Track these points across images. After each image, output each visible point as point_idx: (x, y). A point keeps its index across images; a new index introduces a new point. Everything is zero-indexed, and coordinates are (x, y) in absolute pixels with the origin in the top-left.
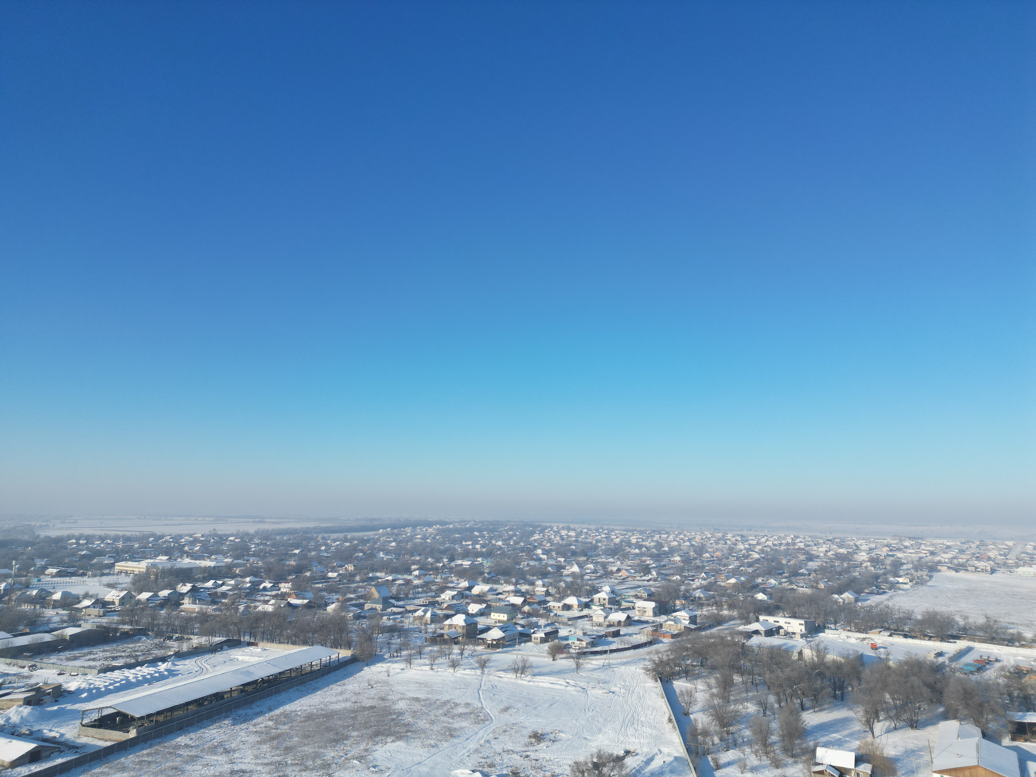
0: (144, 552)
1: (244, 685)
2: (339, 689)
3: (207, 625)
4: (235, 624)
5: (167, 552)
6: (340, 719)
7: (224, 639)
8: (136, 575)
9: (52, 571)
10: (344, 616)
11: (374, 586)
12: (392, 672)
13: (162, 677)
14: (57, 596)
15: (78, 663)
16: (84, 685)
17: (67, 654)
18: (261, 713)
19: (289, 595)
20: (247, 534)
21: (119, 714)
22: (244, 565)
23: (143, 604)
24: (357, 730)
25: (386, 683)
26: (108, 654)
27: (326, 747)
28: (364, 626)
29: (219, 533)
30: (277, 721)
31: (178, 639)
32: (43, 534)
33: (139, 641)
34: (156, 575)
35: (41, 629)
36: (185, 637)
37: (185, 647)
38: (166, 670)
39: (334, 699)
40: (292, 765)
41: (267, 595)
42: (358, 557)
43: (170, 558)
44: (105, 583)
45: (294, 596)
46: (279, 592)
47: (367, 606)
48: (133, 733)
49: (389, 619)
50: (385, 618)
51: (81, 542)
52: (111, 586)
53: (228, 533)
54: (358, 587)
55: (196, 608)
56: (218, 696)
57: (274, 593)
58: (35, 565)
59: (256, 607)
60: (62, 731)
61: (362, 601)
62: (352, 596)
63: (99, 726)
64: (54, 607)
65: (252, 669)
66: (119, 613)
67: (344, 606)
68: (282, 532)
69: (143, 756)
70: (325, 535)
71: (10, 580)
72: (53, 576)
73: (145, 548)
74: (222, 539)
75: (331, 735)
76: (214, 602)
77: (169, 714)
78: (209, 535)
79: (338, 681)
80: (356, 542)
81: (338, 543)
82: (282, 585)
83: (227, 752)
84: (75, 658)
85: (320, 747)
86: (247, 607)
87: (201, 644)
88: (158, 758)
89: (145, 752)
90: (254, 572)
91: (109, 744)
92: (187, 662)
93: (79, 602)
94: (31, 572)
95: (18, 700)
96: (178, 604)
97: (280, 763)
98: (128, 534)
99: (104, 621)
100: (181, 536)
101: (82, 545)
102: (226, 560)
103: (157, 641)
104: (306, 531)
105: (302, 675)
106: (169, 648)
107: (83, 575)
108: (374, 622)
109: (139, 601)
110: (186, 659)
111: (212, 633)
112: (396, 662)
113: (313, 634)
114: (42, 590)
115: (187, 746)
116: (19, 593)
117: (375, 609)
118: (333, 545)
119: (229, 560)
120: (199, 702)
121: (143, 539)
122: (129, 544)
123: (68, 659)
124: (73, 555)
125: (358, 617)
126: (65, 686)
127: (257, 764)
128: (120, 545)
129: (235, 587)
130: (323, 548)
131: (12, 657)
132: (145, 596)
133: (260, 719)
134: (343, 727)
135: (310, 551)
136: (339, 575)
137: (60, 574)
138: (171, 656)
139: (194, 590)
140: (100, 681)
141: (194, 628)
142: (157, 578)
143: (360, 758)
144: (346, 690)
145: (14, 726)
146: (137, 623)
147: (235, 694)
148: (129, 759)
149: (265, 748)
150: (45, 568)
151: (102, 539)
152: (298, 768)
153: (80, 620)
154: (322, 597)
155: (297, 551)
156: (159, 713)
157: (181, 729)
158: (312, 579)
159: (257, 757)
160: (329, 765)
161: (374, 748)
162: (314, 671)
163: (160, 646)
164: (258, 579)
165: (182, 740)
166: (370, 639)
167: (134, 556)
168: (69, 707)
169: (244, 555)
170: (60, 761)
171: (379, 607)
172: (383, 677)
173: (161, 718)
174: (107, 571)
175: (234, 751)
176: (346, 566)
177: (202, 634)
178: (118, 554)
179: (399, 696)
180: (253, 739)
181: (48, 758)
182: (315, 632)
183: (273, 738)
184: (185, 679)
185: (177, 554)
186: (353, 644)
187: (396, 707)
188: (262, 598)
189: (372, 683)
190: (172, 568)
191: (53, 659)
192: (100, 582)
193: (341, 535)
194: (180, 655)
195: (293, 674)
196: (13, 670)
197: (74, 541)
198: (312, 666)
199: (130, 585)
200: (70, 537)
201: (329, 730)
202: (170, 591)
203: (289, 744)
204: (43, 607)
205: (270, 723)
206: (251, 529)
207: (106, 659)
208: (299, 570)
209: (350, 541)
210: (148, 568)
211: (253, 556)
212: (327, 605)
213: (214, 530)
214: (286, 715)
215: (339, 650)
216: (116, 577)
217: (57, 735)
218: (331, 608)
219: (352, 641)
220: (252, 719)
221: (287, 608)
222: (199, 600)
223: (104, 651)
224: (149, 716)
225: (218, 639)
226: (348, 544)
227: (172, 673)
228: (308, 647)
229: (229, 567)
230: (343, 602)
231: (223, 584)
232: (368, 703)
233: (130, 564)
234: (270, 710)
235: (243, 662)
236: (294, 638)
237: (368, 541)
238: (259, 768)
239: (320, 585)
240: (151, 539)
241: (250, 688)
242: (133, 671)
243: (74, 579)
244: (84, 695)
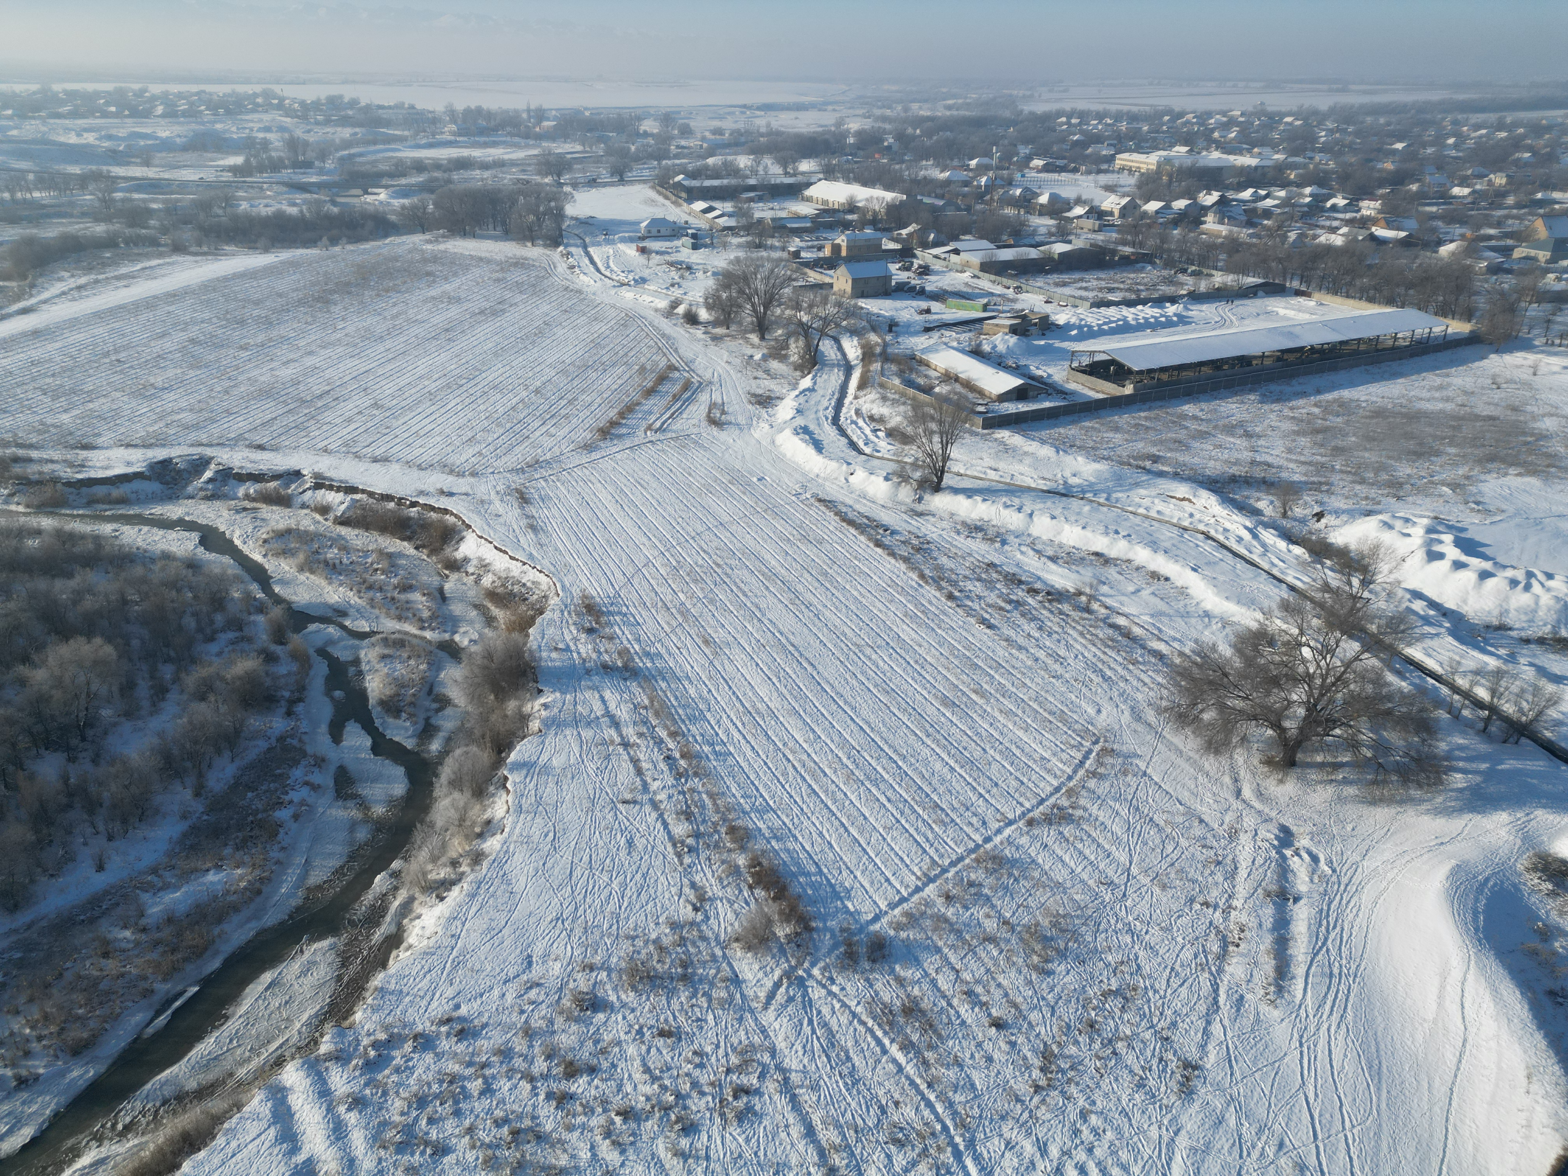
0: (1155, 139)
1: (1283, 351)
2: (1438, 381)
3: (1237, 257)
4: (1280, 261)
5: (1188, 140)
6: (1431, 425)
7: (1260, 281)
8: (1142, 174)
9: (1038, 163)
10: (1470, 266)
11: (1542, 216)
12: (1543, 369)
13: (1169, 324)
14: (1044, 199)
15: (1067, 291)
16: (1073, 320)
17: (1055, 277)
18: (1304, 394)
19: (1374, 221)
20: (1315, 112)
21: (1113, 362)
22: (1305, 166)
23: (1150, 218)
24: (1457, 445)
25: (1528, 385)
26: (1103, 284)
27: (1399, 459)
28: (1506, 286)
29: (1270, 109)
30: (1327, 409)
31: (1194, 274)
32: (1027, 108)
33: (1142, 270)
34: (1170, 176)
35: (1027, 241)
36: (1205, 271)
37: (1203, 286)
38: (1175, 315)
39: (1425, 394)
40: (1342, 472)
41: (1336, 219)
42: (1519, 159)
43: (1191, 151)
44: (1102, 183)
45: (1383, 223)
46: (1358, 215)
47: (1518, 253)
48: (1129, 390)
49: (1559, 279)
50: (1551, 276)
51: (1074, 121)
52: (1110, 189)
53: (1283, 109)
54: (1507, 217)
55: (1223, 230)
56: (1244, 361)
57: (1348, 216)
58: (1017, 154)
59: (1315, 237)
60: (1050, 371)
61: (1510, 242)
62: (1492, 232)
63: (1091, 374)
64: (1041, 214)
65: (1297, 330)
66: (1120, 229)
67: (1472, 249)
68: (1377, 110)
69: (1140, 418)
70: (1459, 117)
71: (991, 173)
72: (1039, 171)
73: (1157, 132)
74: (1273, 119)
75: (1412, 445)
76: (1250, 224)
77: (1176, 373)
78: (1252, 114)
79: (1438, 368)
80: (1521, 130)
81: (1484, 131)
82: (1364, 204)
83: (1248, 435)
84: (1064, 284)
85: (1389, 458)
86: (1301, 236)
87: (1225, 284)
88: (1159, 425)
89: (1142, 414)
90: (1320, 179)
91: (1101, 396)
92: (1204, 307)
93: (1070, 209)
94: (1014, 164)
95: (1003, 326)
96: (1198, 222)
97: (1323, 465)
98: (1135, 109)
99: (1100, 237)
100: (1209, 114)
101: (1075, 125)
102: (1276, 157)
103: (1165, 273)
104: (1423, 108)
105: (1378, 350)
106: (1182, 284)
107: (1075, 170)
108: (1527, 281)
109: (1145, 213)
110: (1202, 303)
111: (1243, 270)
112: (1555, 354)
113: (1408, 288)
114: (1026, 189)
115: (1195, 418)
116: (1001, 191)
117: (1534, 259)
118: (1473, 135)
119: (1280, 157)
120: (1216, 364)
121: (1154, 117)
122: (1135, 125)
123: (1057, 285)
124: (1063, 140)
125: (1495, 270)
126: (1053, 318)
127: (1291, 460)
128: (1123, 126)
129: (1286, 203)
130: (1451, 141)
131: (998, 274)
132: (1153, 206)
133: (1301, 402)
134: (1435, 437)
135: (1424, 145)
136: (1474, 192)
137: (1047, 169)
138: (1183, 296)
139: (1223, 202)
140: (1093, 318)
141: (1218, 260)
142: (1170, 181)
143: (1455, 486)
144: (1449, 385)
145: (1001, 356)
146: (1141, 245)
147: (1267, 362)
148: (1124, 419)
149: (1303, 441)
150: (1029, 158)
151: (1100, 116)
152: (1350, 478)
153: (1070, 234)
154: (1434, 230)
155: (1399, 146)
156: (1163, 370)
157: (1189, 395)
158: (1421, 197)
159: (1290, 451)
160: (1401, 485)
161: (1483, 477)
162: (1399, 348)
163: (1170, 281)
164: (1325, 191)
165: (1189, 409)
166: (1511, 309)
167: (1143, 145)
168: (1058, 344)
169: (1305, 150)
170: (1047, 404)
171: (1543, 256)
172: (1525, 375)
173: (1165, 377)
174: (1104, 167)
175: (1259, 437)
176: (1492, 176)
177: (1228, 269)
178: (1120, 142)
179: (1548, 409)
180: (1287, 426)
181: (1035, 399)
182: (1410, 285)
183: (1318, 431)
184: (1200, 331)
185: (1201, 143)
186: (1478, 314)
187: (1538, 425)
188: (1328, 223)
189: (1499, 380)
190: (1193, 165)
191: (1040, 282)
192: (1096, 182)
193: (1492, 117)
194: (1196, 297)
195: (1363, 347)
196: (998, 290)
197: (1064, 119)
198: (1395, 338)
199: (1135, 190)
200: (1059, 114)
201: (1408, 436)
202: (1188, 202)
203: (1340, 443)
204: (1028, 212)
205: (1316, 410)
206: (1323, 103)
207: (1101, 289)
208: (1398, 179)
209: (1510, 128)
210: (1159, 165)
211: (1321, 150)
212: (1440, 243)
213: (1262, 104)
214: (1341, 403)
215: (1448, 321)
216: (1115, 176)
217: (1045, 375)
218: (1446, 250)
219: (1477, 309)
220: (1289, 400)
221: (1368, 243)
222: (1229, 218)
223: (1098, 279)
224: (1150, 371)
225: (1251, 280)
226: (1503, 134)
227: (1182, 320)
228: (1395, 309)
229: (1280, 168)
230: (1473, 240)
231: (1267, 196)
232: (1487, 411)
233: (1135, 156)
234: (1319, 392)
235: (1285, 318)
236: (1372, 292)
237: (1548, 129)
238: (1292, 465)
239: (1434, 209)
240: (1167, 118)
241: (1291, 357)
242: (1132, 310)
243: (1064, 176)
244: (1074, 332)
